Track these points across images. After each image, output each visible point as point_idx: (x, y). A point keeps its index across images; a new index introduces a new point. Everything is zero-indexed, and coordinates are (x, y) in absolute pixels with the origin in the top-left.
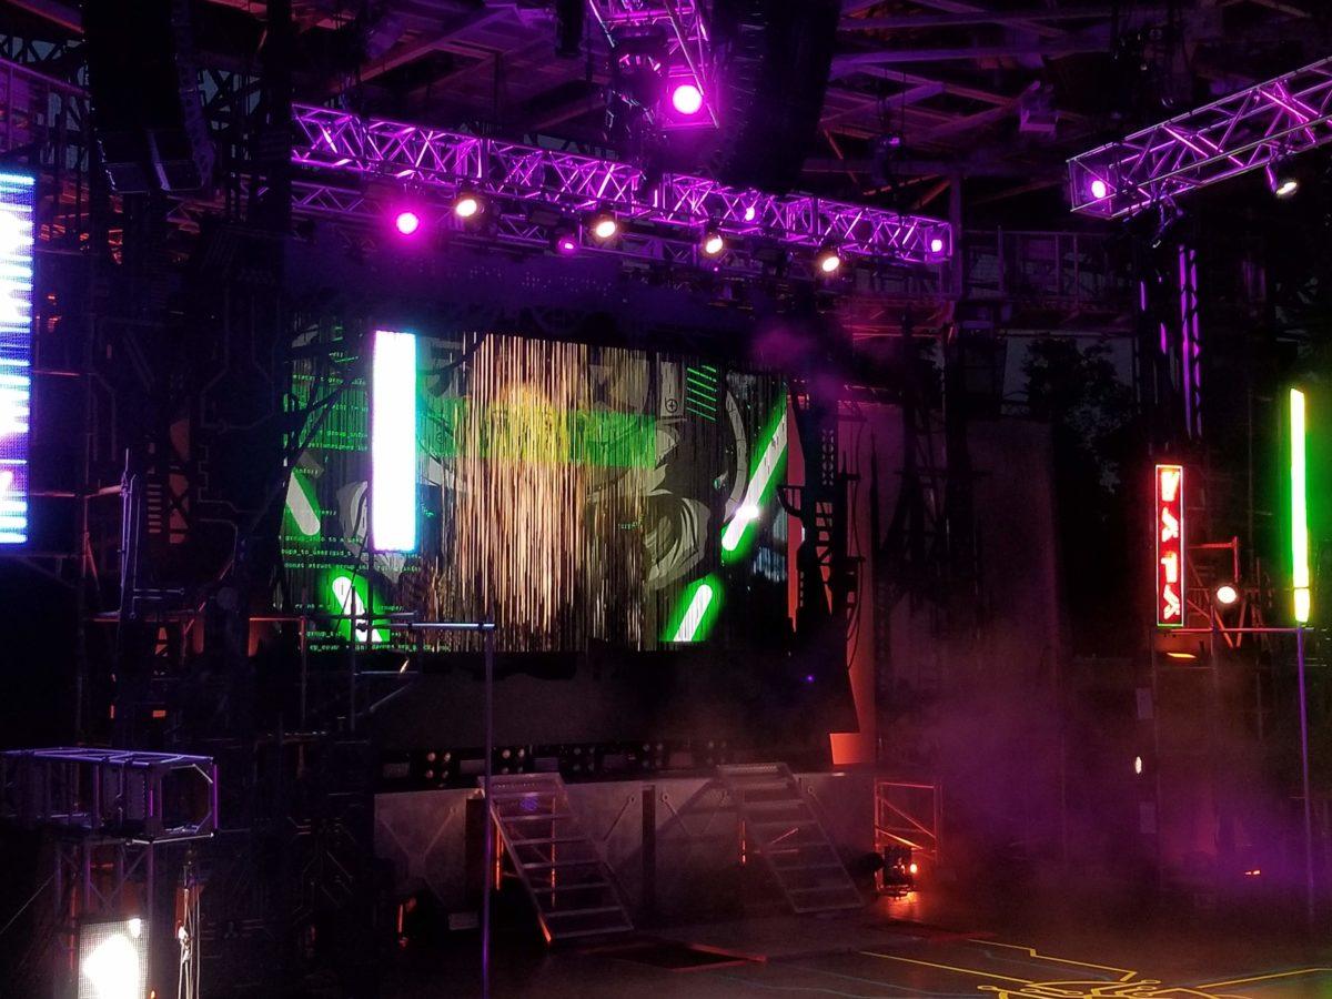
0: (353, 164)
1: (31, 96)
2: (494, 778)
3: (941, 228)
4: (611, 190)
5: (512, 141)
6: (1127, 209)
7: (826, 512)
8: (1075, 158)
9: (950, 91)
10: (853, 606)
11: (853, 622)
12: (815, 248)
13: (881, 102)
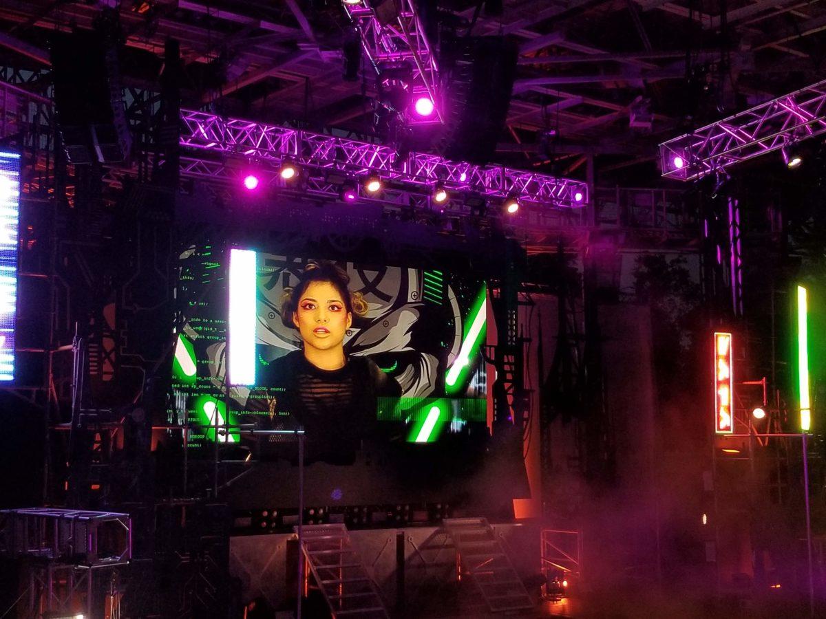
0: (218, 146)
1: (18, 104)
2: (304, 527)
3: (582, 186)
4: (377, 162)
5: (315, 132)
6: (696, 175)
7: (510, 361)
8: (664, 144)
9: (586, 102)
10: (527, 420)
11: (527, 430)
12: (503, 198)
13: (544, 109)
